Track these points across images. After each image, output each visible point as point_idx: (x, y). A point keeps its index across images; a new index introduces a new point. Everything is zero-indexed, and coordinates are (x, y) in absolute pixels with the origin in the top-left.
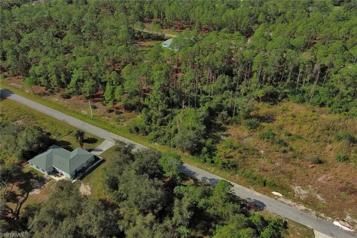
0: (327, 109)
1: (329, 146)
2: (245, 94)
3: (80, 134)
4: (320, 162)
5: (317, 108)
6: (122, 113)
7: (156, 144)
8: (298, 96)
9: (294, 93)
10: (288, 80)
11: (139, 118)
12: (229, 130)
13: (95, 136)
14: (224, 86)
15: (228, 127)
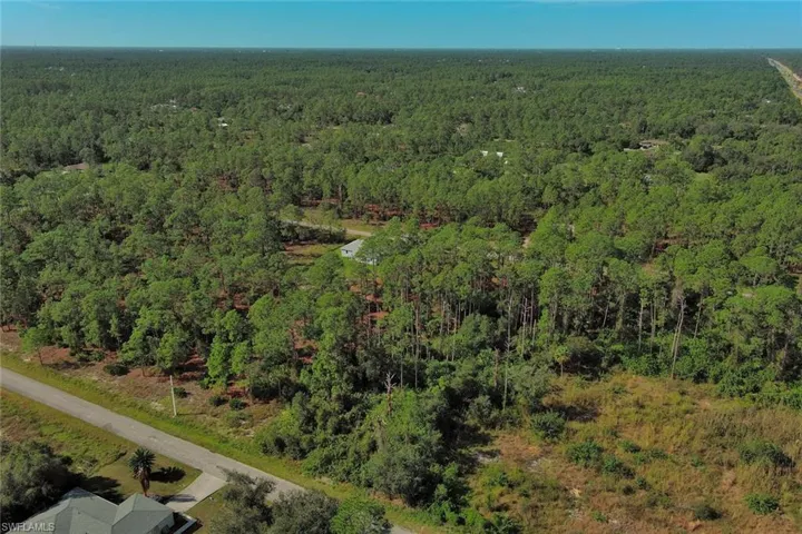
0: (709, 386)
1: (728, 475)
2: (527, 357)
3: (144, 459)
4: (713, 515)
5: (690, 387)
6: (245, 405)
7: (325, 479)
8: (643, 358)
9: (635, 353)
10: (619, 325)
11: (286, 418)
12: (497, 442)
13: (178, 463)
14: (478, 338)
15: (493, 433)
